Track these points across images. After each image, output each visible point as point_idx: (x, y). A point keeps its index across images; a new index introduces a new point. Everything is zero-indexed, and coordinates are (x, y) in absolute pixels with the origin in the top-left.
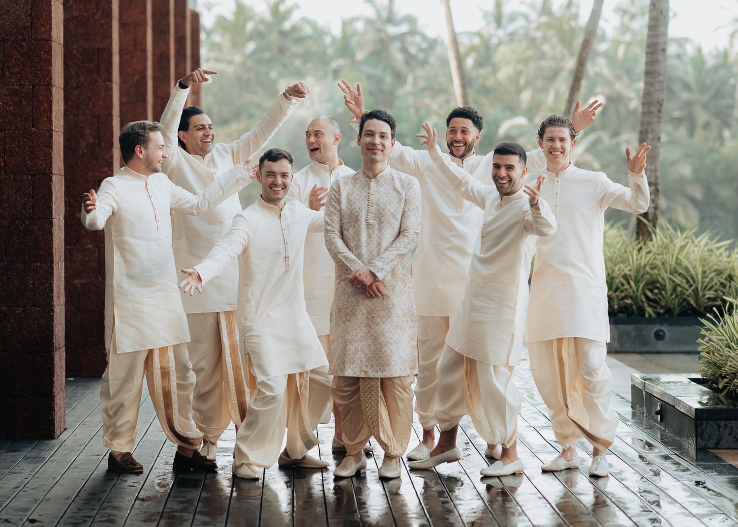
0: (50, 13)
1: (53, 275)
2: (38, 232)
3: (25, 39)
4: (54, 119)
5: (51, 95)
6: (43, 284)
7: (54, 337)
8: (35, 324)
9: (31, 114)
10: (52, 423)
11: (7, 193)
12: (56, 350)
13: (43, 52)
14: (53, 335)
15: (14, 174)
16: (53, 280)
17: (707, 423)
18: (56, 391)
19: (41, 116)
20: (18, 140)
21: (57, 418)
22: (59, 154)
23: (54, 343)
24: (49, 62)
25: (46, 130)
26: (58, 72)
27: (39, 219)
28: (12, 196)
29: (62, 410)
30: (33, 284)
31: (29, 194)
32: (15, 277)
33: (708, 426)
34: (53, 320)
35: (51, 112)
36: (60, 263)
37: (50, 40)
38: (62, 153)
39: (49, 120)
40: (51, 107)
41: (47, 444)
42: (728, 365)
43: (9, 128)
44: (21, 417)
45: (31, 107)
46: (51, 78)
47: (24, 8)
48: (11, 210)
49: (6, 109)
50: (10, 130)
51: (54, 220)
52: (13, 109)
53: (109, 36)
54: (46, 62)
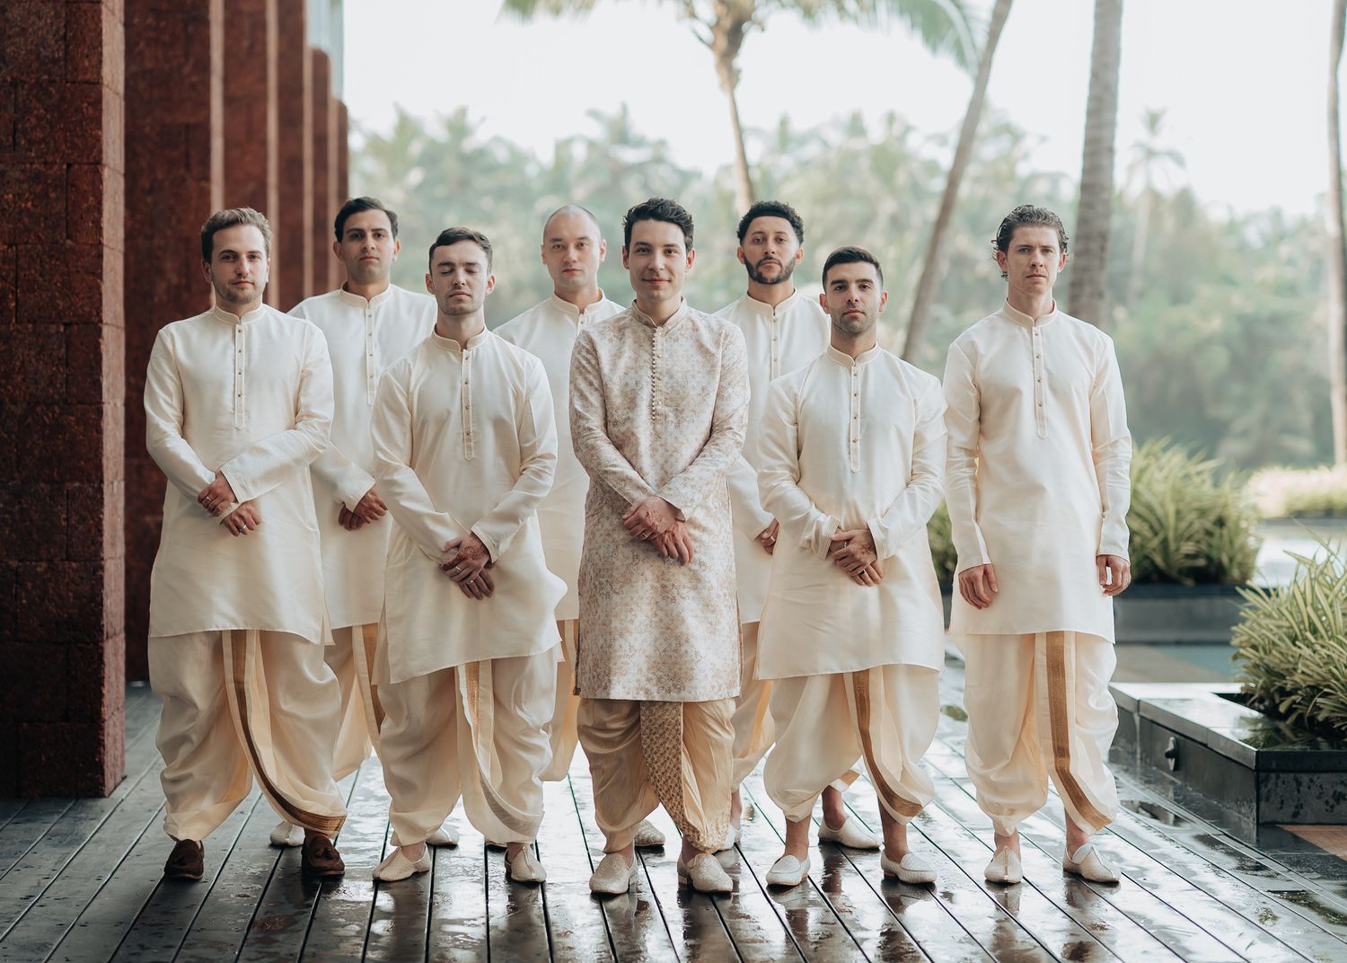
0: (100, 34)
1: (102, 504)
2: (76, 427)
3: (54, 81)
4: (105, 225)
5: (101, 182)
6: (84, 520)
7: (104, 615)
8: (71, 591)
9: (64, 215)
10: (99, 768)
11: (21, 358)
12: (107, 637)
13: (85, 105)
14: (101, 611)
15: (35, 322)
16: (103, 514)
17: (1278, 777)
18: (107, 711)
19: (82, 218)
20: (41, 261)
21: (109, 760)
22: (114, 291)
23: (103, 625)
24: (97, 121)
25: (91, 245)
26: (114, 142)
27: (79, 403)
28: (30, 362)
29: (119, 745)
30: (67, 520)
31: (59, 359)
32: (34, 508)
33: (1280, 784)
34: (102, 585)
35: (100, 212)
36: (115, 484)
37: (98, 83)
38: (120, 289)
39: (96, 227)
40: (100, 203)
41: (91, 807)
42: (1299, 671)
43: (26, 240)
44: (43, 758)
45: (64, 204)
46: (100, 152)
47: (52, 24)
48: (28, 388)
49: (20, 206)
50: (26, 243)
51: (104, 406)
52: (32, 205)
53: (205, 104)
54: (92, 122)
